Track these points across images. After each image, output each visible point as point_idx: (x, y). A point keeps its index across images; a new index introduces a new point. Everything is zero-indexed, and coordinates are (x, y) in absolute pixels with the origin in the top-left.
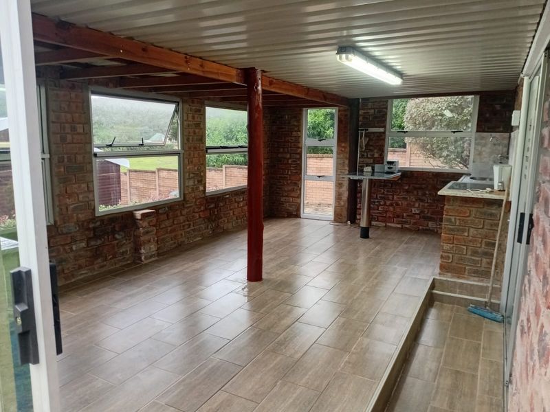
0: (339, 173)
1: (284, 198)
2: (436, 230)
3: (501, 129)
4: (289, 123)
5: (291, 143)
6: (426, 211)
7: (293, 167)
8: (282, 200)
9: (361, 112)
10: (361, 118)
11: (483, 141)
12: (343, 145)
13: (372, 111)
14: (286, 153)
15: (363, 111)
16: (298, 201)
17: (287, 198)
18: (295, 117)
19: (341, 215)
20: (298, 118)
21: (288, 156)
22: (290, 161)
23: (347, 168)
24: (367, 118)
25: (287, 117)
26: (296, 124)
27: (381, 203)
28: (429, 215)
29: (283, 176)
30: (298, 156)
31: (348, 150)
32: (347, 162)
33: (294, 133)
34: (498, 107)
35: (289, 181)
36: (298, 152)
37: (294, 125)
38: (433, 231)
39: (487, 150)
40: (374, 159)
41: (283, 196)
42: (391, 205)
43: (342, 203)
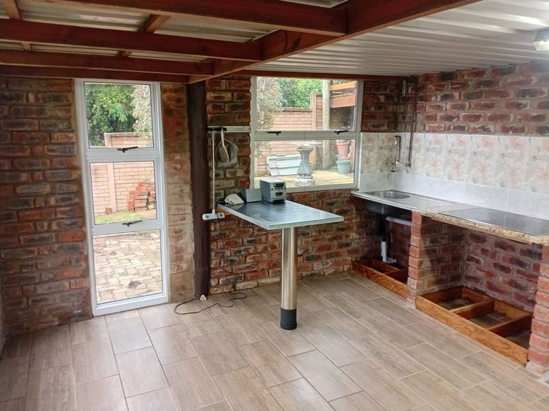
0: (173, 212)
1: (46, 286)
2: (322, 274)
3: (385, 128)
4: (41, 111)
5: (51, 158)
6: (310, 248)
7: (62, 213)
8: (40, 291)
9: (210, 96)
10: (209, 108)
11: (370, 144)
12: (178, 157)
13: (229, 95)
14: (39, 182)
15: (212, 95)
16: (84, 284)
17: (52, 284)
18: (57, 99)
19: (184, 288)
20: (65, 100)
21: (48, 189)
22: (52, 201)
23: (189, 201)
24: (220, 108)
25: (32, 97)
26: (59, 114)
27: (251, 251)
28: (314, 253)
29: (37, 237)
30: (74, 188)
31: (188, 166)
32: (187, 189)
33: (57, 136)
34: (382, 99)
35: (57, 246)
36: (74, 177)
37: (58, 118)
38: (319, 275)
39: (373, 155)
40: (237, 179)
41: (41, 282)
42: (265, 249)
43: (185, 266)
